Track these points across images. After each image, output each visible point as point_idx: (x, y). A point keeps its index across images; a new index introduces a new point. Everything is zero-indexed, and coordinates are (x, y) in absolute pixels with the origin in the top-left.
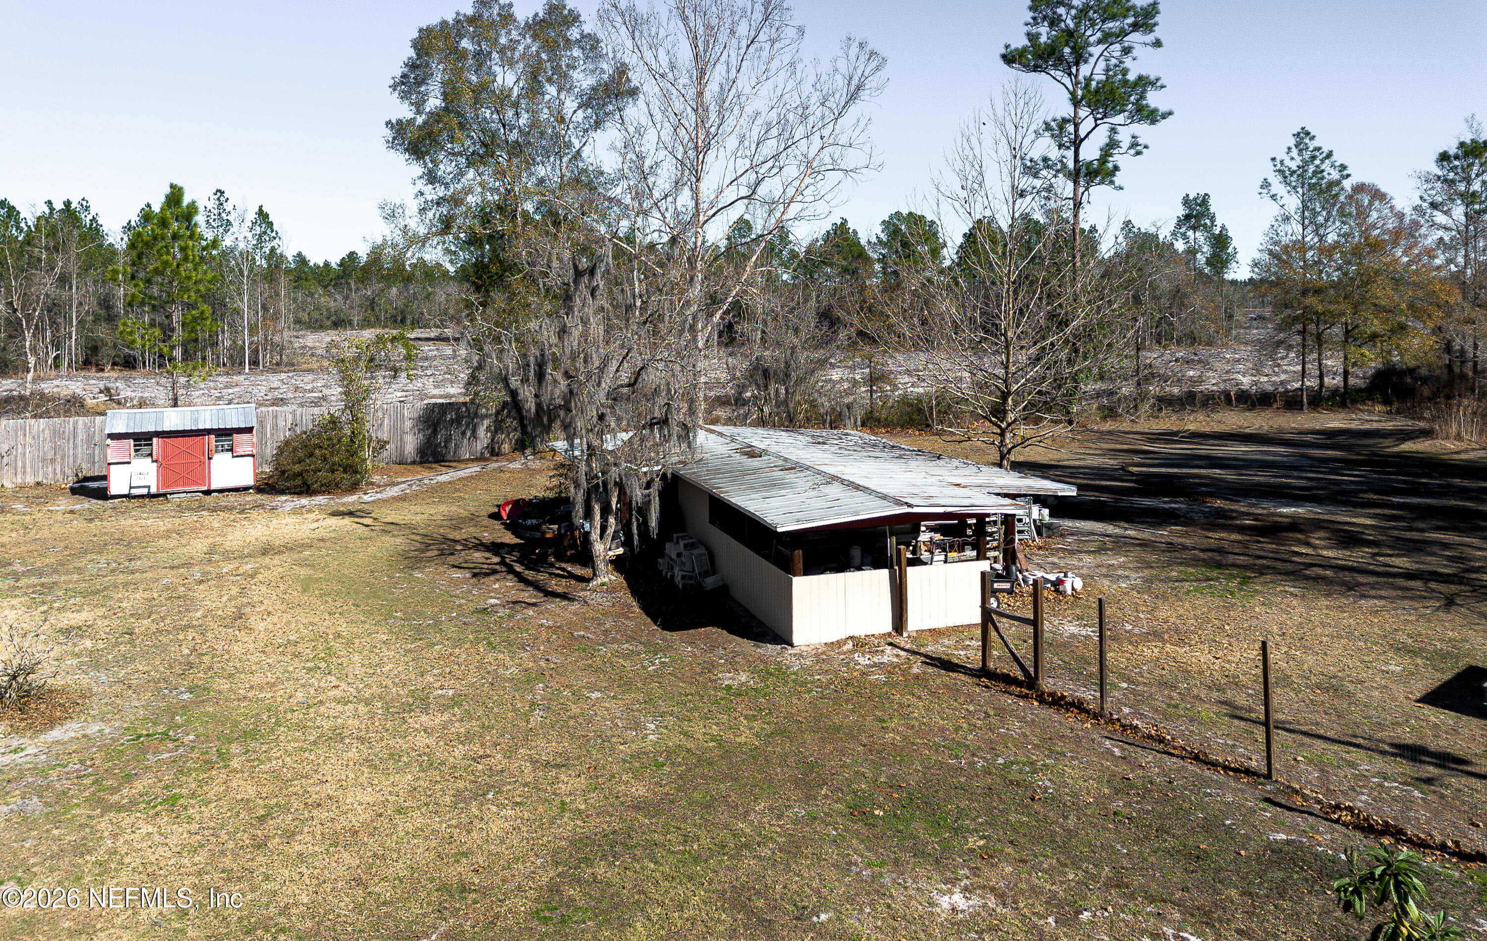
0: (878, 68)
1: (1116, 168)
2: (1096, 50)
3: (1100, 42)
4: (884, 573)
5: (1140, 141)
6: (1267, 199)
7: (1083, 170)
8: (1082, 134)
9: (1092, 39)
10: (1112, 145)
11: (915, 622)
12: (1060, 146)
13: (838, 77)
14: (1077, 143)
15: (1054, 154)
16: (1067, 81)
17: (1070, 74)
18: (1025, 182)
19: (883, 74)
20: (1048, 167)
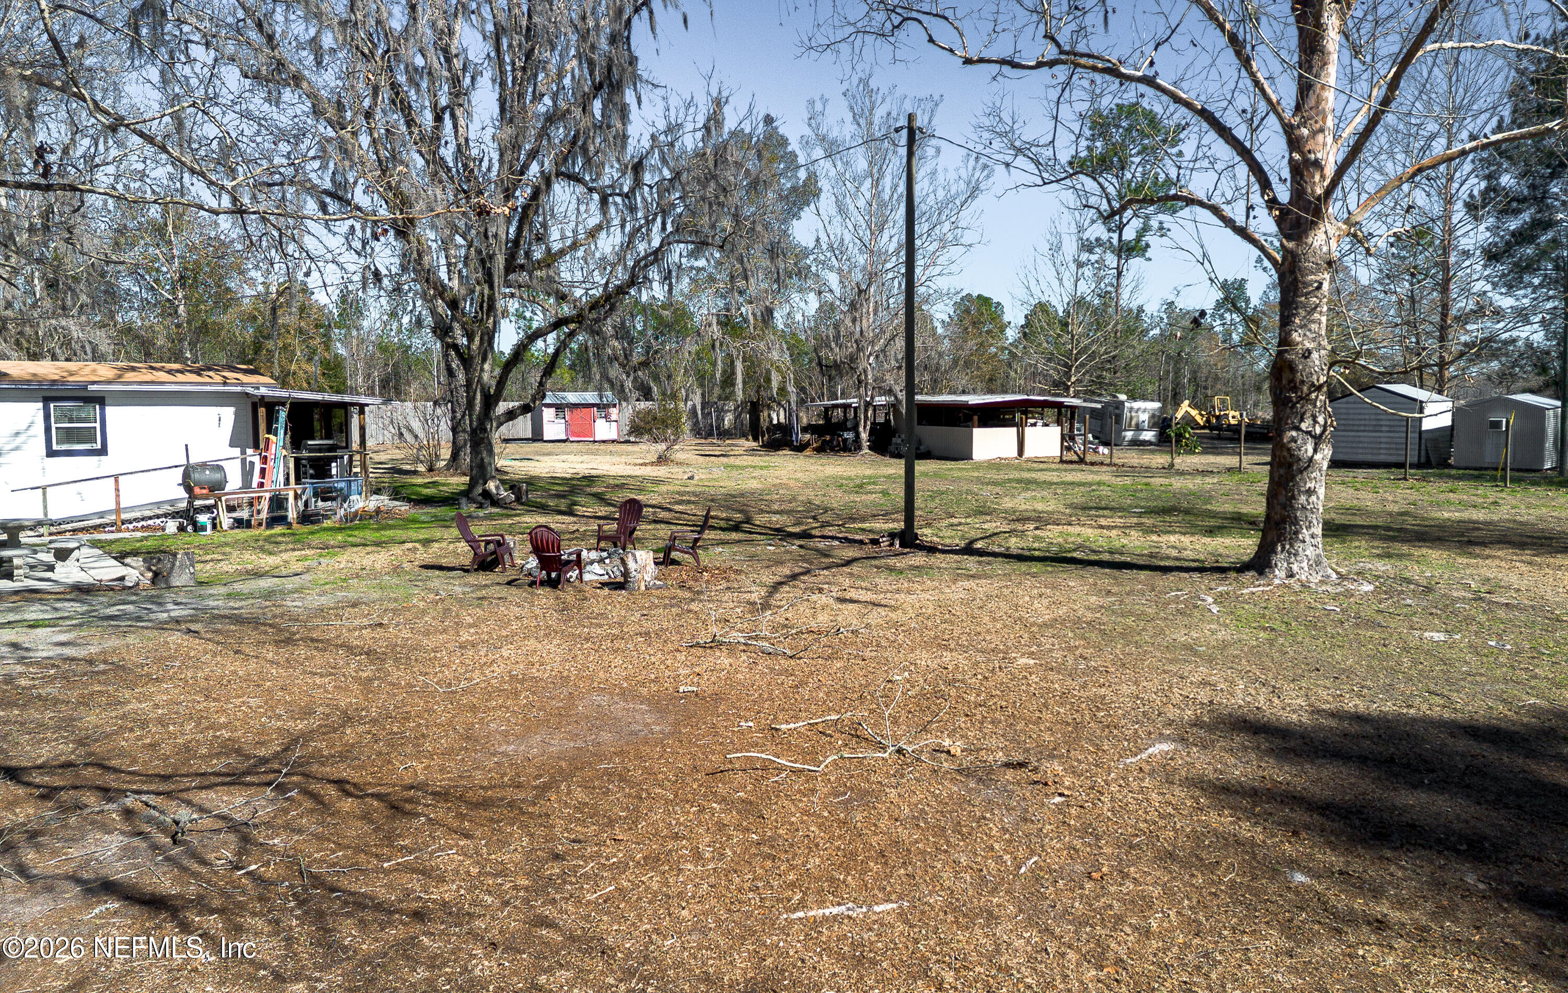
0: (988, 176)
1: (1148, 246)
2: (1137, 160)
3: (1139, 153)
4: (1015, 429)
5: (1165, 225)
6: (1260, 271)
7: (1125, 248)
8: (1125, 221)
9: (1133, 152)
10: (1145, 229)
11: (1028, 453)
12: (1109, 230)
13: (961, 182)
14: (1120, 228)
15: (1105, 236)
16: (1114, 180)
17: (1117, 177)
18: (1084, 257)
19: (991, 180)
20: (1100, 245)
